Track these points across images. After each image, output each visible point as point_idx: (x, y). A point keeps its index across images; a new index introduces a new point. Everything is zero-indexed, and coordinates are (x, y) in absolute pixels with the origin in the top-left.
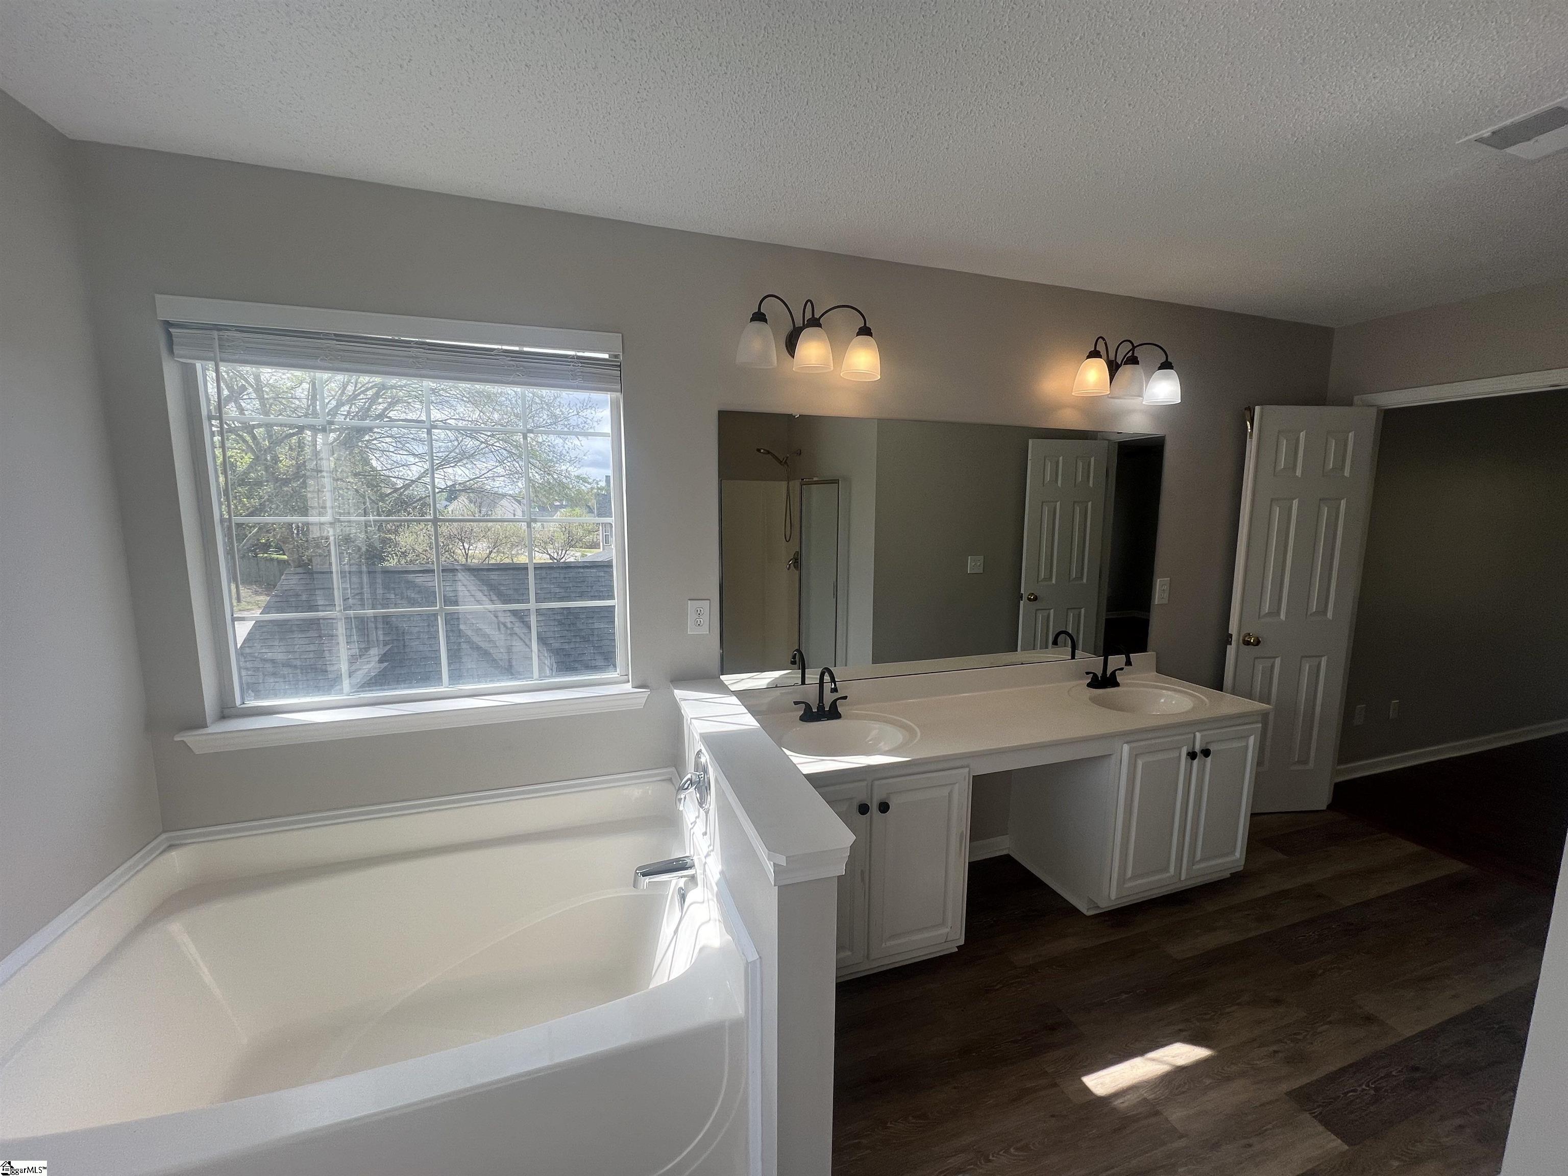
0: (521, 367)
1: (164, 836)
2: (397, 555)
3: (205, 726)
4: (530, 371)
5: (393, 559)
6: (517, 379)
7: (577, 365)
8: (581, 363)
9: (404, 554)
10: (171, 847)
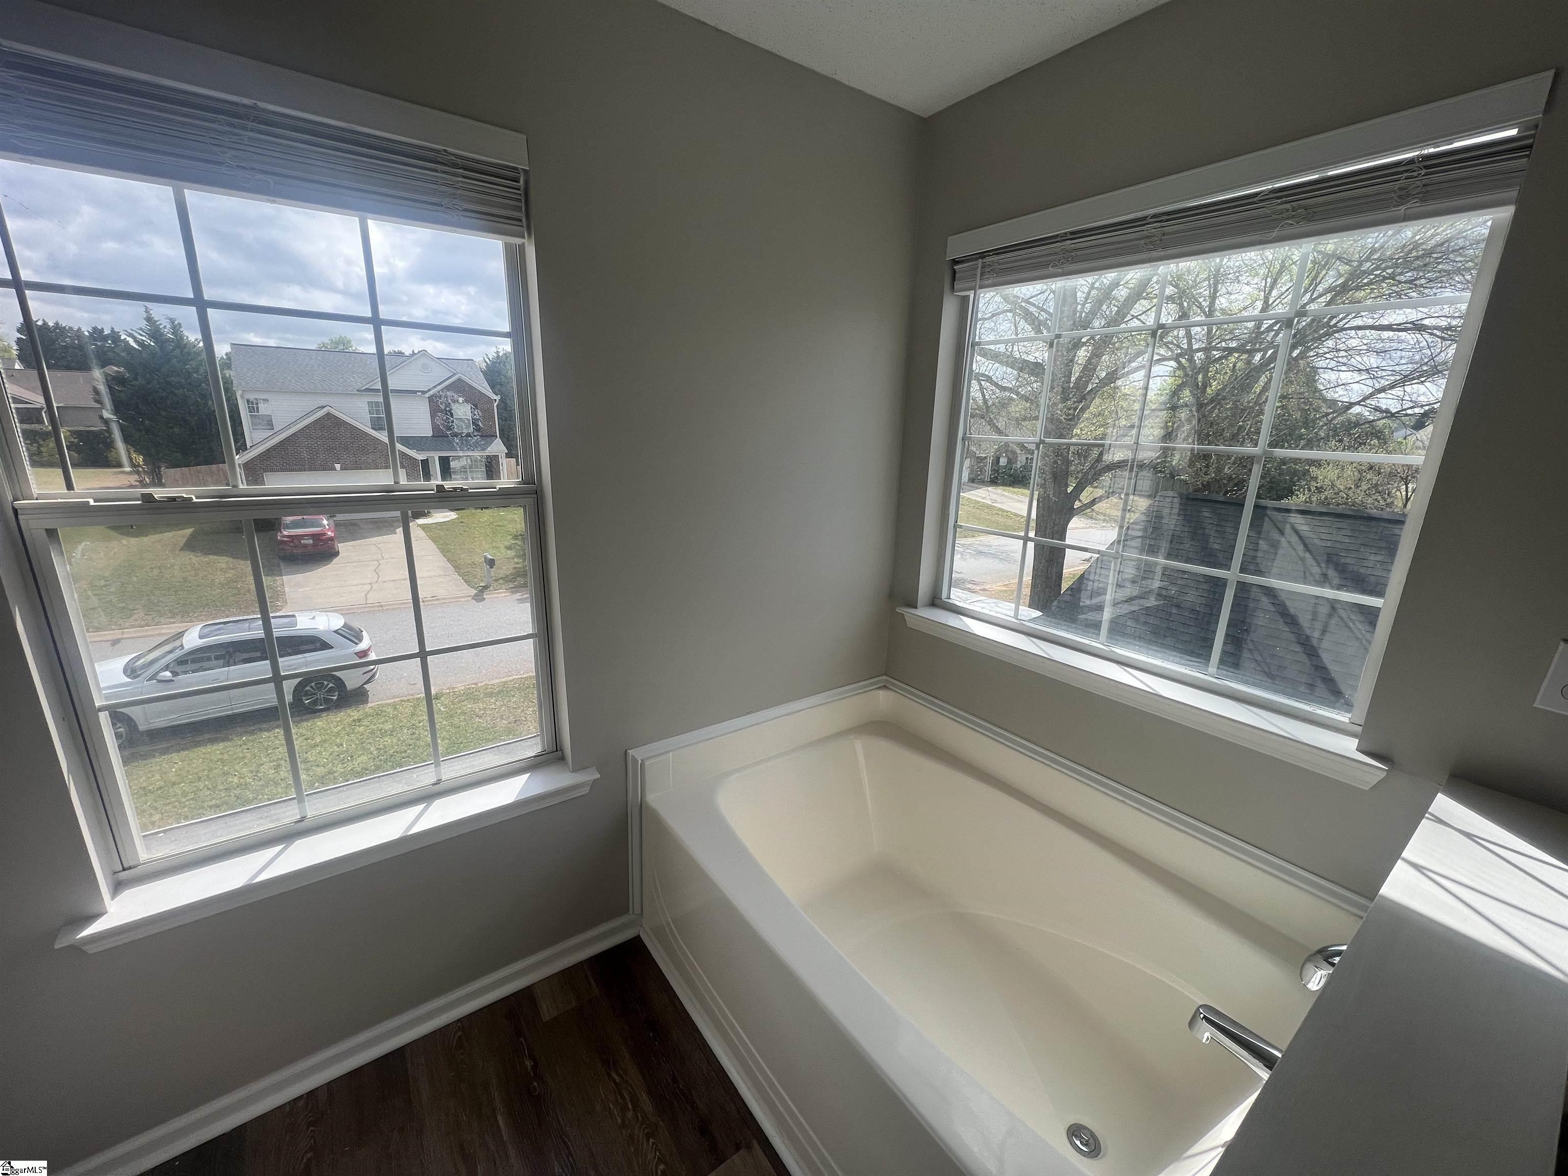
0: (1299, 208)
1: (884, 677)
2: (1310, 490)
3: (915, 607)
4: (1315, 213)
5: (1304, 494)
6: (1286, 232)
7: (1415, 174)
8: (1426, 167)
9: (1319, 490)
10: (885, 687)
